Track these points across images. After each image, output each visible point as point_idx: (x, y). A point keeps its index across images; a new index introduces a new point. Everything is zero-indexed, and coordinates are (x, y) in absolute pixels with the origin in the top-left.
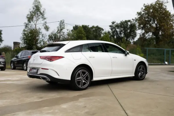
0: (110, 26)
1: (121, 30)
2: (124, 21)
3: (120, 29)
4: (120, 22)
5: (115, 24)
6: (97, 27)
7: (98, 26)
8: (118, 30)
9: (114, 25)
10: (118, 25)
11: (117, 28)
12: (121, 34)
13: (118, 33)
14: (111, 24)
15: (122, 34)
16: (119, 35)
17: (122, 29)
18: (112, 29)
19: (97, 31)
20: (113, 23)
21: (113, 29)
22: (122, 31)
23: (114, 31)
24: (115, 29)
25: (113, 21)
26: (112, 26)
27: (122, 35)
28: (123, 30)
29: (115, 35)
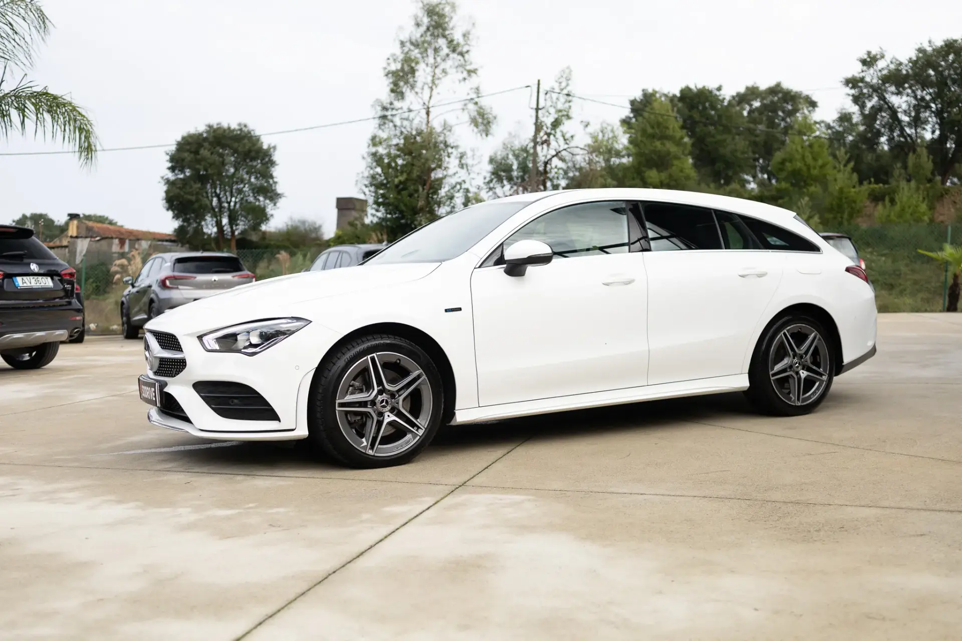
0: (852, 82)
1: (923, 99)
2: (939, 43)
3: (915, 97)
4: (913, 55)
5: (881, 64)
6: (775, 90)
7: (778, 85)
8: (901, 102)
9: (872, 76)
10: (898, 71)
11: (893, 89)
12: (917, 122)
13: (900, 121)
14: (856, 70)
15: (926, 122)
16: (908, 130)
17: (926, 94)
18: (858, 100)
19: (775, 111)
20: (869, 62)
21: (870, 97)
22: (927, 107)
23: (876, 110)
24: (882, 98)
25: (869, 53)
26: (862, 80)
27: (929, 127)
28: (933, 100)
29: (879, 134)
